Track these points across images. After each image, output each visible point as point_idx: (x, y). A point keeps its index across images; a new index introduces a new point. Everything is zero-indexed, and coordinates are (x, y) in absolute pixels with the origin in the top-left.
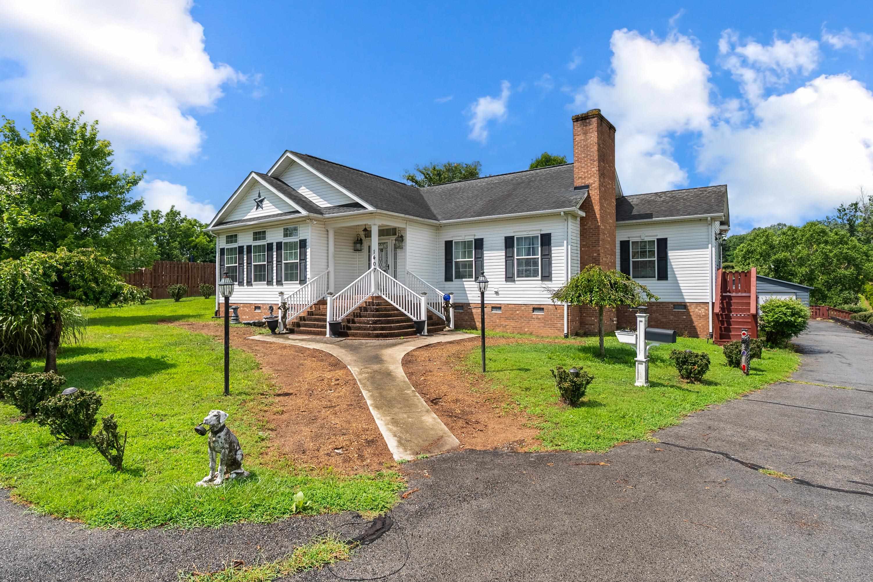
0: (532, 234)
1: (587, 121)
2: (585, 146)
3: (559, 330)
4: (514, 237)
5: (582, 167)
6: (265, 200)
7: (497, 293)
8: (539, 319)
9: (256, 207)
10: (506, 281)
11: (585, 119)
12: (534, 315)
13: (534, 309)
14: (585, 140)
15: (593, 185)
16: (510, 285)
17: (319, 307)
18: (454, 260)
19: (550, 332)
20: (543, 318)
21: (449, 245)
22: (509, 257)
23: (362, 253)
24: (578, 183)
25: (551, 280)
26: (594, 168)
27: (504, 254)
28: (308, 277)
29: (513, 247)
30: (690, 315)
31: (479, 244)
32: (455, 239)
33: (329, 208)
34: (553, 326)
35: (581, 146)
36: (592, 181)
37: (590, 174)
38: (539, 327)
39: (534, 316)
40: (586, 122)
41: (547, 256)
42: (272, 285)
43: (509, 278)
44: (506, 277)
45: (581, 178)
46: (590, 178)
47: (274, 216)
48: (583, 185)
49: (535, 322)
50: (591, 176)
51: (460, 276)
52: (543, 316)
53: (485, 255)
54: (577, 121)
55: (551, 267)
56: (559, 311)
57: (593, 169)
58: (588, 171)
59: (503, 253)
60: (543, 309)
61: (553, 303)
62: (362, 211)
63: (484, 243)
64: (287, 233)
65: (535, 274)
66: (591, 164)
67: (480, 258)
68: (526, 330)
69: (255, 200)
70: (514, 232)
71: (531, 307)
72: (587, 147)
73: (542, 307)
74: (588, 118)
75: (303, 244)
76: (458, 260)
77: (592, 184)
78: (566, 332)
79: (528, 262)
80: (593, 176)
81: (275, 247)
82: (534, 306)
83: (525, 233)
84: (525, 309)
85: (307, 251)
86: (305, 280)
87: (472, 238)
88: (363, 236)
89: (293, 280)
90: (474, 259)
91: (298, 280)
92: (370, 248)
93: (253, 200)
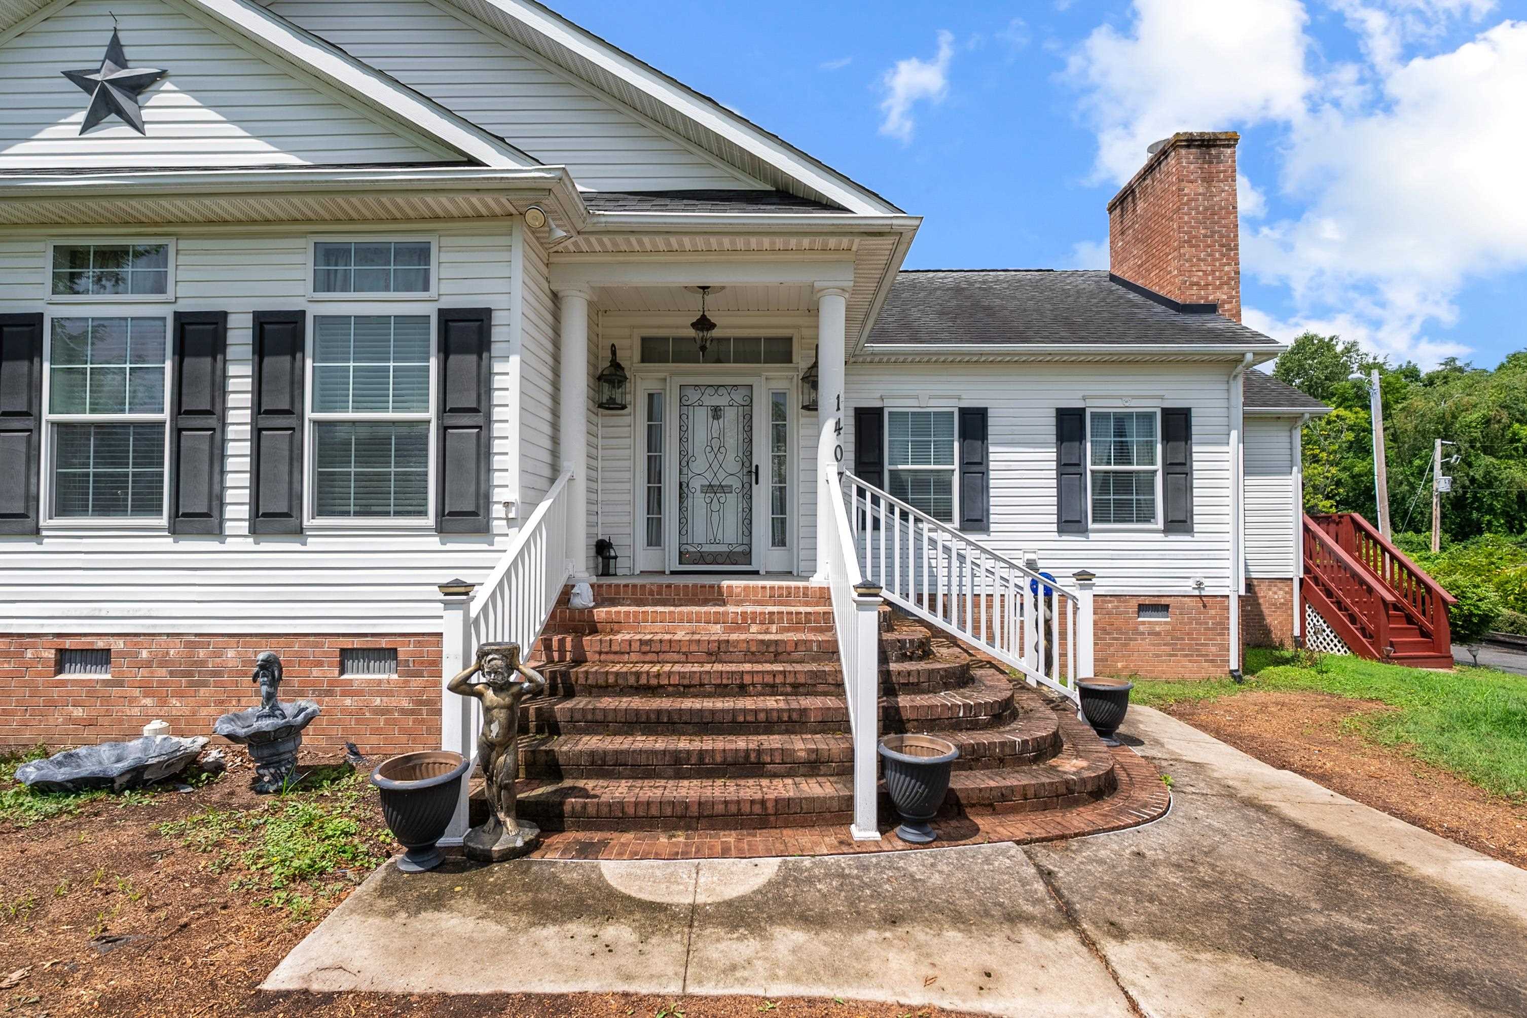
0: (1137, 406)
1: (1213, 151)
2: (1206, 209)
3: (1212, 661)
4: (1084, 410)
5: (1199, 260)
6: (167, 85)
8: (1158, 634)
9: (81, 116)
10: (1060, 531)
11: (1209, 147)
12: (1143, 623)
13: (1143, 608)
14: (1210, 196)
15: (1227, 306)
16: (1072, 542)
18: (887, 467)
19: (1187, 668)
20: (1168, 633)
21: (869, 422)
22: (1068, 467)
23: (627, 420)
24: (1190, 295)
25: (1189, 530)
26: (1229, 264)
27: (1054, 456)
28: (498, 495)
29: (1082, 438)
31: (974, 423)
32: (891, 405)
34: (1196, 652)
35: (1196, 208)
36: (1225, 297)
37: (1220, 278)
38: (1158, 656)
39: (1141, 628)
40: (1210, 154)
41: (1178, 468)
42: (217, 532)
43: (1070, 523)
44: (1059, 523)
45: (1197, 284)
46: (1219, 287)
48: (1202, 302)
49: (1145, 644)
50: (1222, 284)
52: (1169, 627)
53: (992, 457)
54: (1188, 147)
55: (1191, 497)
56: (1213, 612)
57: (1226, 268)
58: (1213, 271)
59: (1053, 453)
60: (1166, 608)
61: (1197, 593)
63: (990, 421)
65: (1146, 513)
66: (1223, 255)
67: (976, 466)
68: (1120, 665)
69: (75, 77)
70: (1084, 398)
71: (1134, 603)
72: (1213, 214)
73: (1163, 601)
74: (1215, 146)
75: (466, 332)
76: (900, 467)
77: (1224, 302)
78: (1234, 664)
79: (1123, 482)
80: (1227, 283)
81: (240, 335)
82: (1141, 601)
83: (1119, 403)
84: (1117, 607)
85: (497, 367)
86: (475, 514)
87: (952, 406)
88: (630, 356)
89: (387, 514)
90: (956, 466)
91: (424, 513)
92: (653, 401)
93: (69, 75)
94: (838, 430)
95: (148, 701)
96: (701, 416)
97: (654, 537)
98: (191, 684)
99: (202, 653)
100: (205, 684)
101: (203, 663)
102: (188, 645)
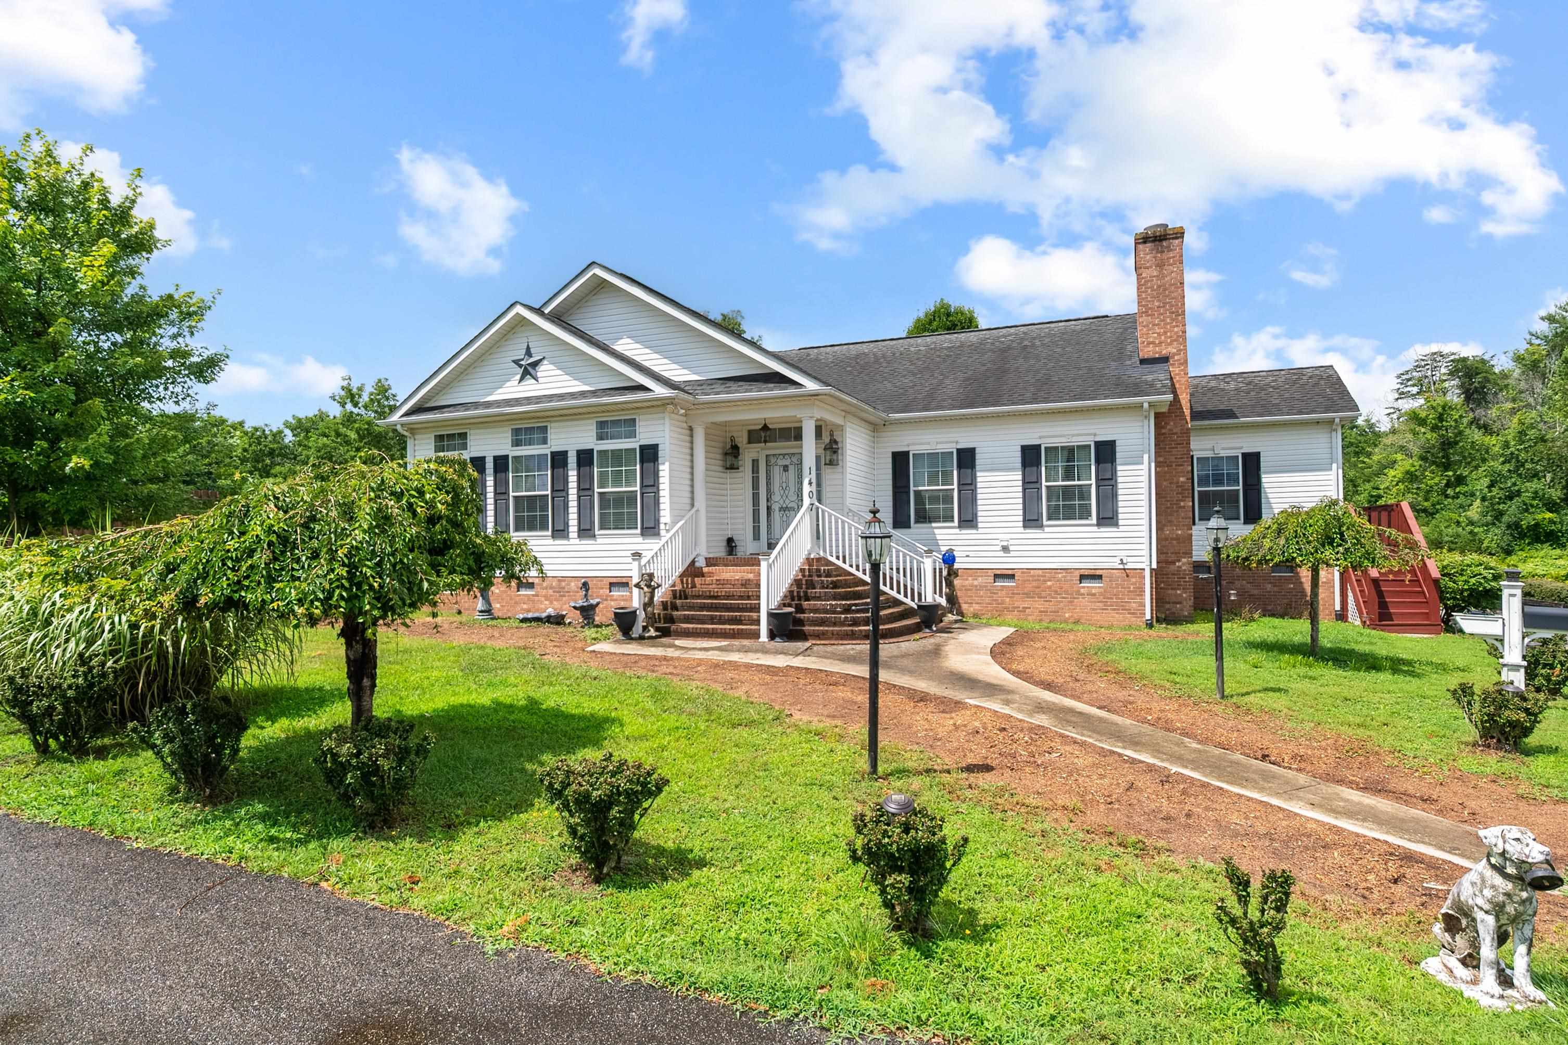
0: (1076, 441)
1: (1164, 243)
2: (1159, 287)
3: (1133, 614)
4: (1040, 445)
5: (1154, 325)
6: (545, 362)
7: (1005, 549)
8: (1094, 595)
9: (518, 377)
10: (1025, 527)
11: (1161, 240)
12: (1084, 587)
13: (1083, 578)
14: (1161, 277)
15: (1176, 358)
16: (1033, 533)
17: (693, 582)
18: (912, 488)
19: (1115, 617)
20: (1101, 594)
21: (900, 461)
22: (1030, 485)
23: (740, 475)
24: (1148, 352)
25: (1116, 524)
26: (1177, 326)
27: (1020, 477)
28: (662, 520)
29: (1038, 464)
30: (1301, 583)
31: (967, 458)
32: (914, 449)
33: (699, 383)
34: (1122, 607)
35: (1152, 287)
36: (1175, 351)
37: (1171, 337)
38: (1094, 609)
39: (1082, 591)
40: (1162, 246)
41: (1108, 482)
42: (566, 537)
43: (1031, 521)
44: (1024, 520)
45: (1153, 343)
46: (1171, 344)
47: (573, 395)
48: (1157, 356)
49: (1084, 601)
50: (1172, 342)
51: (924, 517)
52: (1102, 590)
53: (979, 479)
54: (1145, 242)
55: (1117, 501)
56: (1134, 580)
57: (1176, 329)
58: (1165, 333)
59: (1018, 476)
60: (1100, 577)
61: (1121, 567)
62: (791, 391)
63: (978, 456)
64: (604, 430)
65: (1085, 513)
66: (1173, 320)
67: (968, 487)
68: (1067, 615)
69: (516, 362)
70: (1040, 438)
71: (1077, 574)
72: (1165, 290)
73: (1098, 573)
74: (1166, 239)
75: (650, 454)
76: (920, 488)
77: (1174, 354)
78: (1148, 616)
79: (1067, 493)
80: (1175, 340)
81: (572, 460)
82: (1082, 572)
83: (1064, 440)
84: (1065, 577)
85: (661, 467)
86: (654, 528)
87: (952, 448)
88: (742, 440)
89: (623, 528)
90: (955, 486)
91: (637, 528)
92: (755, 463)
93: (514, 361)
94: (810, 483)
95: (547, 602)
96: (777, 472)
97: (756, 536)
98: (561, 596)
99: (563, 584)
100: (564, 596)
101: (564, 588)
102: (559, 581)
